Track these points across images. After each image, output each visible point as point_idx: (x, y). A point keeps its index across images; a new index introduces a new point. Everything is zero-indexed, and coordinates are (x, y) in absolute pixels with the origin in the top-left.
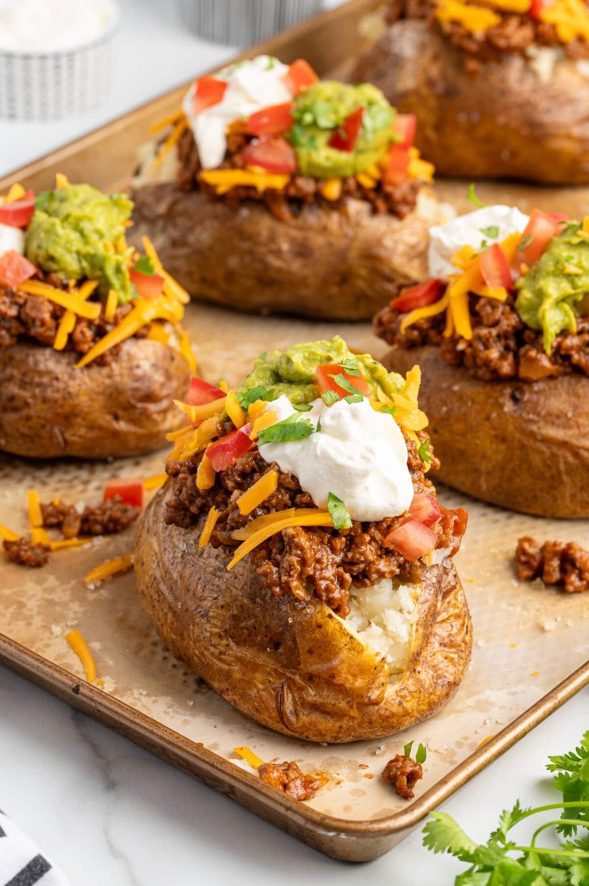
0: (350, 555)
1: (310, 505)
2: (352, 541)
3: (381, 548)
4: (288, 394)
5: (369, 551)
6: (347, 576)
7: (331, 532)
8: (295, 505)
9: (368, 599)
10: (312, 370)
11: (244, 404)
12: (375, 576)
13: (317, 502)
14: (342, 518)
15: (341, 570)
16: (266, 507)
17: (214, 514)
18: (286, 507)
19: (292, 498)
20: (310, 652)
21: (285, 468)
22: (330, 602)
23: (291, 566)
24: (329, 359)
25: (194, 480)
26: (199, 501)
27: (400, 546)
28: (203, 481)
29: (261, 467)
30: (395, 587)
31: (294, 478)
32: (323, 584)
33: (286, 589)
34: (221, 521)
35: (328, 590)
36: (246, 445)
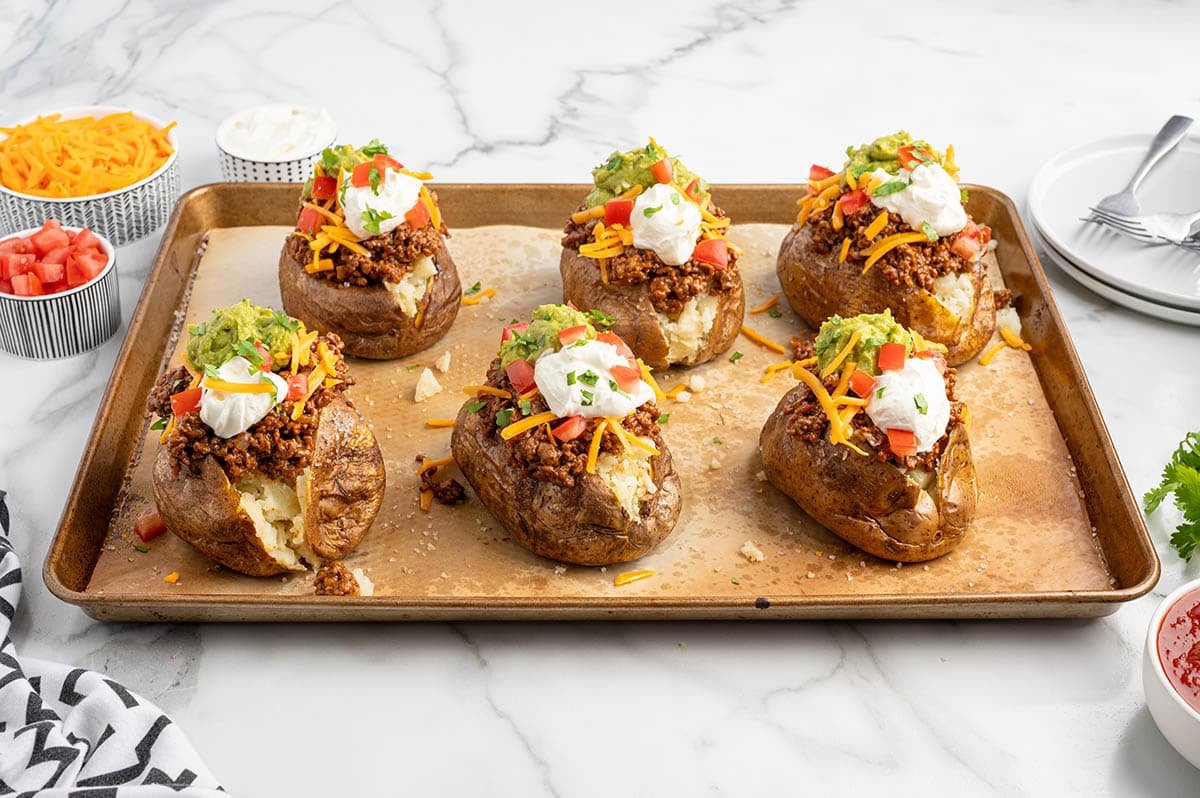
0: (935, 258)
1: (910, 230)
2: (934, 251)
3: (950, 253)
4: (883, 167)
5: (945, 255)
6: (935, 271)
7: (923, 245)
8: (899, 231)
9: (943, 285)
10: (893, 152)
11: (856, 176)
12: (948, 270)
13: (913, 228)
14: (932, 236)
15: (930, 267)
16: (882, 234)
17: (848, 242)
18: (894, 233)
19: (897, 228)
20: (916, 318)
21: (892, 210)
22: (927, 287)
23: (906, 267)
24: (903, 144)
25: (831, 224)
26: (835, 236)
27: (960, 251)
28: (837, 223)
29: (876, 211)
30: (958, 277)
31: (898, 215)
32: (922, 277)
33: (903, 282)
34: (854, 245)
35: (926, 279)
36: (865, 200)
